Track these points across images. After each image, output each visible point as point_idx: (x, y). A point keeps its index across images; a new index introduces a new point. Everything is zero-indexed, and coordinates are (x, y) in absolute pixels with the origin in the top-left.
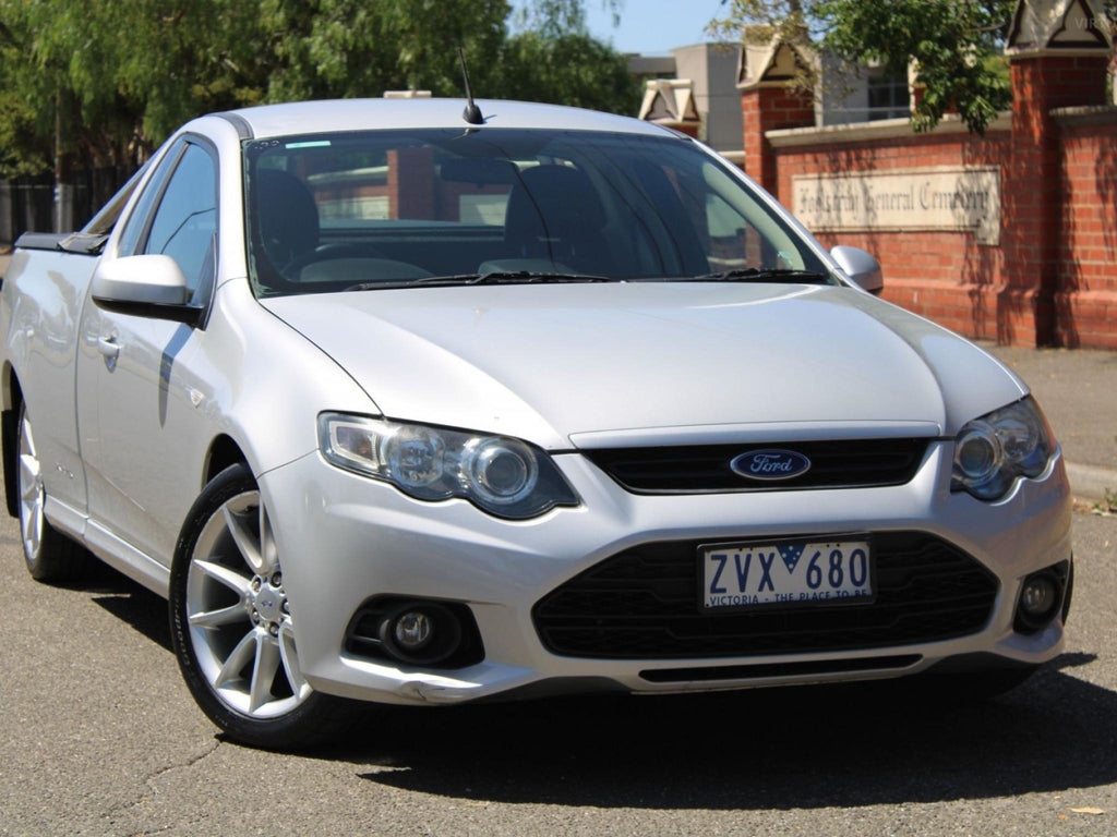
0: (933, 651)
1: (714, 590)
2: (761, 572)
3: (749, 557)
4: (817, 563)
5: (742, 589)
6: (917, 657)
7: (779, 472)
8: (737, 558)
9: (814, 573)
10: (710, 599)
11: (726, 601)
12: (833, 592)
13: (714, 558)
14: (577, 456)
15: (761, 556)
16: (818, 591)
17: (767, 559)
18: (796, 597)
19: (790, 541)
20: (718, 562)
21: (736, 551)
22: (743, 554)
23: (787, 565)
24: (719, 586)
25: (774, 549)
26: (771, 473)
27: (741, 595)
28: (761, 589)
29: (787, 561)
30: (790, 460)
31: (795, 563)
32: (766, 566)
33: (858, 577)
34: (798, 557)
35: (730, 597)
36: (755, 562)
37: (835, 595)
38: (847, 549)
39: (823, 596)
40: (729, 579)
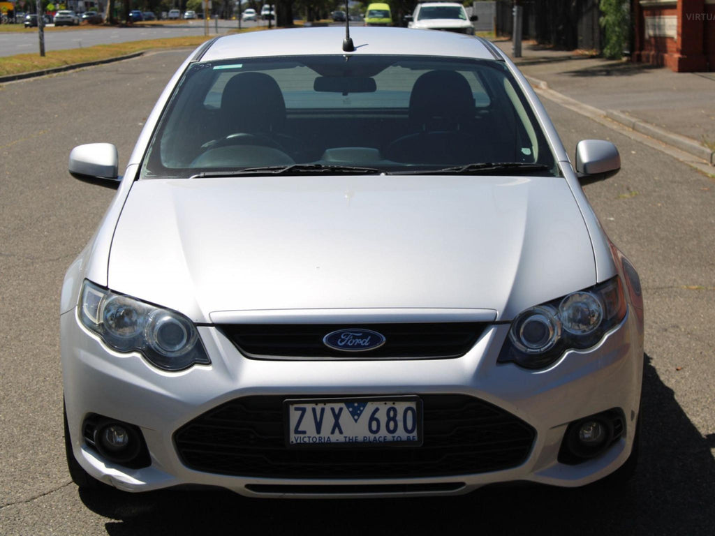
0: (473, 480)
1: (297, 431)
2: (333, 421)
3: (323, 410)
4: (377, 416)
5: (318, 431)
6: (462, 484)
7: (359, 346)
8: (314, 410)
9: (374, 423)
10: (293, 437)
11: (306, 440)
12: (389, 437)
13: (297, 409)
14: (213, 329)
15: (333, 409)
16: (377, 436)
17: (337, 412)
18: (360, 439)
19: (355, 399)
20: (300, 412)
21: (313, 405)
22: (319, 407)
23: (353, 417)
24: (301, 429)
25: (343, 405)
26: (353, 347)
27: (318, 436)
28: (333, 432)
29: (353, 414)
30: (369, 337)
31: (359, 415)
32: (337, 417)
33: (410, 426)
34: (362, 411)
35: (309, 437)
36: (328, 414)
37: (392, 439)
38: (401, 407)
39: (382, 439)
40: (308, 424)
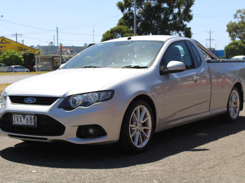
0: (50, 138)
1: (14, 122)
3: (18, 116)
5: (18, 122)
6: (46, 139)
7: (30, 102)
8: (17, 116)
9: (27, 120)
10: (14, 123)
11: (16, 124)
12: (30, 124)
13: (14, 116)
14: (8, 97)
15: (20, 116)
18: (25, 124)
19: (24, 114)
22: (17, 115)
25: (21, 115)
26: (29, 102)
27: (18, 123)
28: (20, 122)
30: (33, 100)
31: (25, 118)
32: (21, 118)
33: (34, 122)
36: (19, 117)
38: (32, 117)
39: (29, 125)
40: (16, 120)
